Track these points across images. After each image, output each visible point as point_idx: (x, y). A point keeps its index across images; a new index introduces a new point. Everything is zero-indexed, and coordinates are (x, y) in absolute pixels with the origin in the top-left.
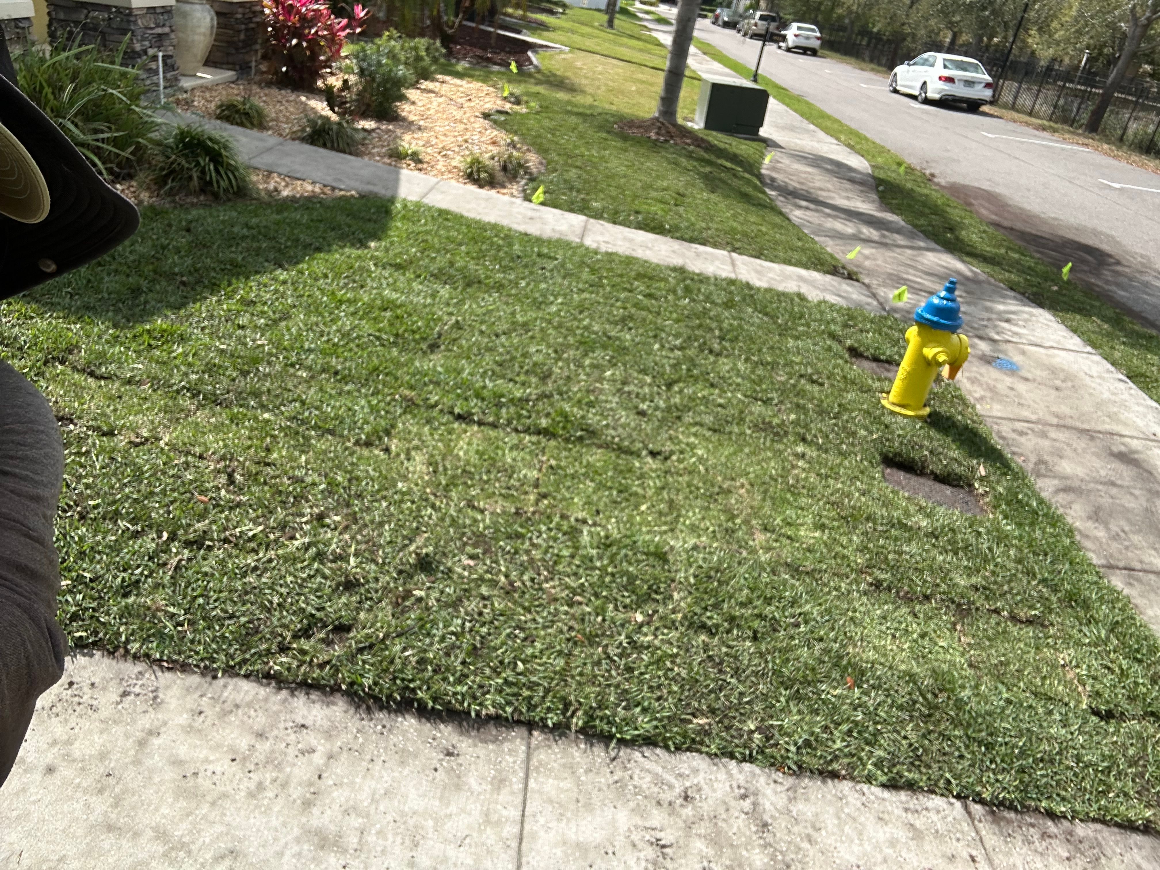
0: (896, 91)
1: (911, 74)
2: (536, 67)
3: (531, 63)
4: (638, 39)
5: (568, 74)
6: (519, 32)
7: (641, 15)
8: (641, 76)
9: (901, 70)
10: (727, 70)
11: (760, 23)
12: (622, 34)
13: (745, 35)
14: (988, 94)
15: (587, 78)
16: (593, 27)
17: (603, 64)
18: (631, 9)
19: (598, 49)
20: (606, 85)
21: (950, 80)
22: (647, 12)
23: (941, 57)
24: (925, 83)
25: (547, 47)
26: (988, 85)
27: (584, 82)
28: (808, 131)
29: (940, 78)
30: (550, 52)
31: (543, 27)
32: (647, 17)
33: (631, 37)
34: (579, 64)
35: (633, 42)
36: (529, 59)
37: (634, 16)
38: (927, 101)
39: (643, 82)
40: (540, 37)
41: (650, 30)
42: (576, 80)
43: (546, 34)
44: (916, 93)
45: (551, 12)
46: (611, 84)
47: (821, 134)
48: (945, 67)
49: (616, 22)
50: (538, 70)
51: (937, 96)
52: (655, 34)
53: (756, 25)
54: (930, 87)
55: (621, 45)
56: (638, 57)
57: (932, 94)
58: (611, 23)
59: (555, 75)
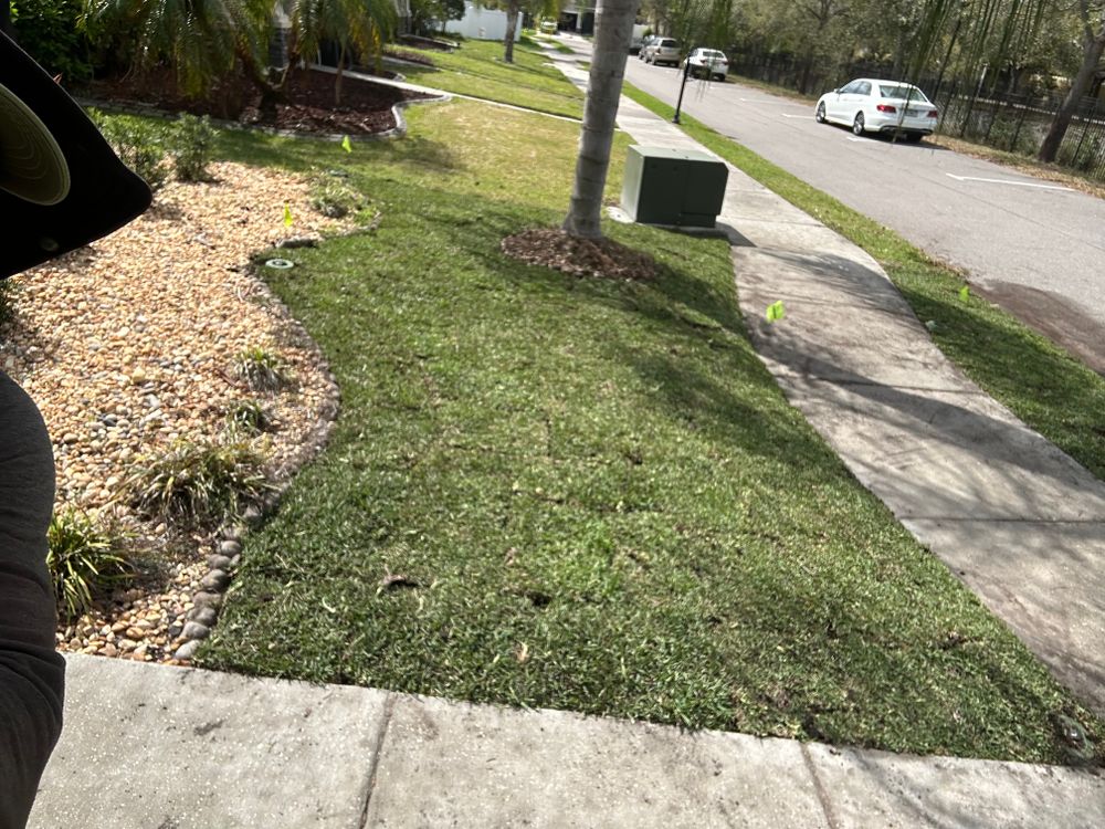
0: (824, 121)
1: (842, 103)
2: (399, 131)
3: (393, 125)
4: (540, 73)
5: (444, 139)
6: (391, 76)
7: (543, 45)
8: (543, 132)
9: (829, 98)
10: (641, 108)
11: (663, 49)
12: (522, 68)
13: (648, 61)
14: (932, 123)
15: (469, 143)
16: (490, 62)
17: (496, 116)
18: (531, 38)
19: (491, 92)
20: (496, 152)
21: (890, 109)
22: (549, 41)
23: (876, 83)
24: (860, 113)
25: (425, 96)
26: (932, 114)
27: (466, 149)
28: (769, 202)
29: (879, 108)
30: (426, 103)
31: (427, 66)
32: (548, 46)
33: (531, 71)
34: (460, 120)
35: (534, 78)
36: (392, 119)
37: (535, 46)
38: (864, 133)
39: (545, 142)
40: (419, 81)
41: (552, 61)
42: (452, 147)
43: (428, 76)
44: (851, 124)
45: (444, 47)
46: (503, 150)
47: (786, 205)
48: (883, 95)
49: (515, 54)
50: (401, 136)
51: (877, 128)
52: (558, 66)
53: (659, 51)
54: (867, 117)
55: (519, 85)
56: (539, 99)
57: (869, 126)
58: (509, 57)
59: (423, 142)
